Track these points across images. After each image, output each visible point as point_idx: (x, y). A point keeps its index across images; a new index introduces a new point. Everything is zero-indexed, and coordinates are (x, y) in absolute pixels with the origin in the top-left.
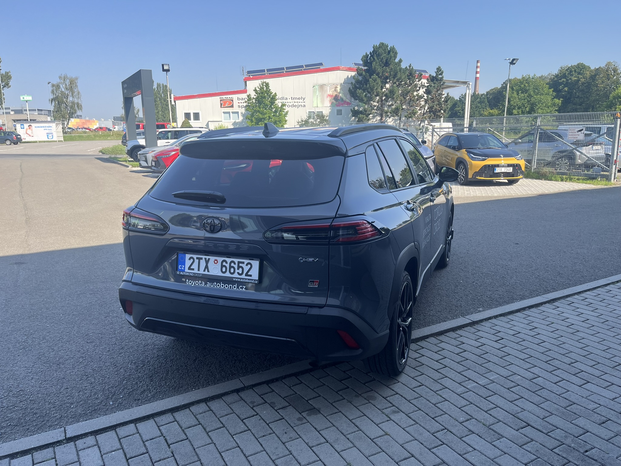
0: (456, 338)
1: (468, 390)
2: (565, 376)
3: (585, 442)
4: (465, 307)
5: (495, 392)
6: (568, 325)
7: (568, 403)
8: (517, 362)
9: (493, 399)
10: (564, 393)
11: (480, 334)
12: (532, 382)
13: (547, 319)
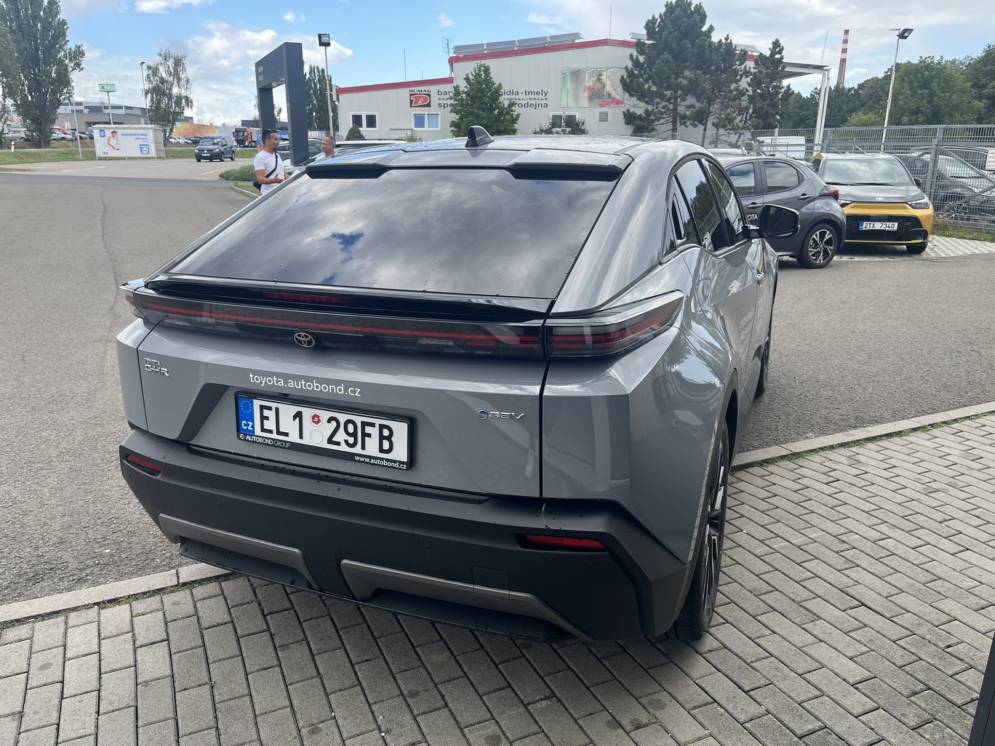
0: (764, 476)
1: (774, 551)
2: (932, 538)
3: (949, 633)
4: (783, 431)
5: (816, 556)
6: (948, 465)
7: (930, 577)
8: (857, 514)
9: (811, 565)
10: (926, 563)
11: (803, 471)
12: (876, 544)
13: (915, 455)
